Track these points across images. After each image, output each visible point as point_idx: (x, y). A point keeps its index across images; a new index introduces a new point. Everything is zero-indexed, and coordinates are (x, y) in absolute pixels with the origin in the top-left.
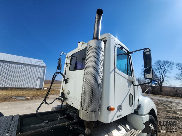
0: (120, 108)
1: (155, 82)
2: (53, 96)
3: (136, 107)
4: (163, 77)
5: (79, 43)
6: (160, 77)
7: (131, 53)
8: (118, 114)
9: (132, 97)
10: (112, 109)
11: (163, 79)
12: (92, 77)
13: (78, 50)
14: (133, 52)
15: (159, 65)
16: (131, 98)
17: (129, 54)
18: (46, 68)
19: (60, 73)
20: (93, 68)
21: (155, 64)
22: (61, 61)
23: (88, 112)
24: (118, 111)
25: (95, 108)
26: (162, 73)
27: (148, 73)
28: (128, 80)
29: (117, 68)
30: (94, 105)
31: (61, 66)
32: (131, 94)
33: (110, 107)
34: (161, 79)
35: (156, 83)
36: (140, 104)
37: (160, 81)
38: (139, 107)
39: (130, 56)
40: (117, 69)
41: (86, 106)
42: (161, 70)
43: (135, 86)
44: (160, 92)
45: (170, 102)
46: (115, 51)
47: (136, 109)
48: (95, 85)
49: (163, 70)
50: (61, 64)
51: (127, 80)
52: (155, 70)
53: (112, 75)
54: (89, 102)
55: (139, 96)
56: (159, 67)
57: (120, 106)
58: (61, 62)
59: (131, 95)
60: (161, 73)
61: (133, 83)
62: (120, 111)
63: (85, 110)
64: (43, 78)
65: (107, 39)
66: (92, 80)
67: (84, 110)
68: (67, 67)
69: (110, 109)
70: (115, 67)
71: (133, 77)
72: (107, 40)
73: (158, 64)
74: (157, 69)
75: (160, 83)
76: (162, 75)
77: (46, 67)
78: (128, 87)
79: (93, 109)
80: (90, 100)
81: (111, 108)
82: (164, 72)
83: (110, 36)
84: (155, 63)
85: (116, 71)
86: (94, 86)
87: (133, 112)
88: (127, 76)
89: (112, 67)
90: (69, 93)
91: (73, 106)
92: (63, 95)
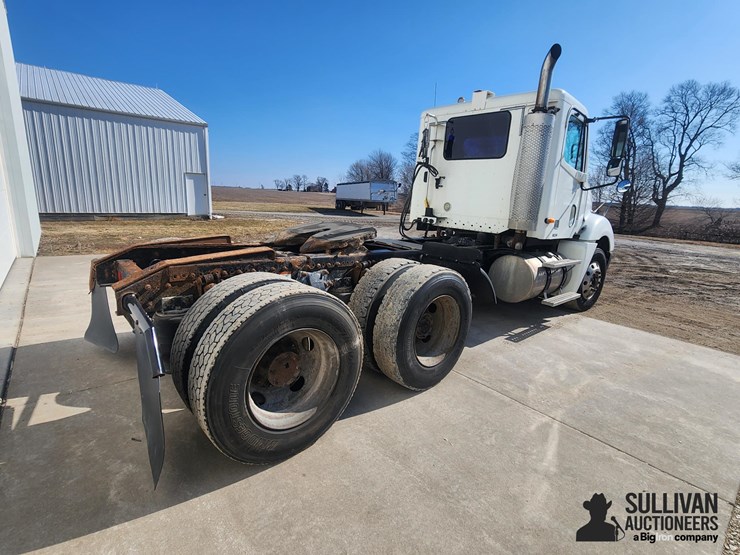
0: (557, 224)
3: (577, 231)
4: (682, 166)
5: (476, 92)
6: (671, 165)
7: (592, 121)
8: (554, 232)
9: (575, 210)
10: (551, 221)
11: (680, 173)
13: (475, 110)
15: (682, 109)
16: (572, 213)
17: (586, 123)
18: (206, 129)
21: (667, 104)
24: (554, 227)
26: (686, 144)
28: (575, 179)
29: (564, 157)
32: (574, 206)
33: (548, 218)
34: (671, 175)
36: (585, 226)
37: (665, 183)
38: (583, 229)
39: (586, 128)
40: (564, 160)
42: (684, 130)
43: (583, 192)
44: (651, 227)
45: (668, 252)
47: (577, 233)
49: (692, 134)
51: (572, 179)
52: (659, 132)
53: (556, 170)
55: (585, 213)
56: (681, 118)
57: (558, 220)
59: (574, 208)
60: (680, 145)
61: (582, 184)
62: (557, 228)
64: (205, 174)
65: (557, 106)
68: (433, 150)
69: (547, 221)
70: (562, 156)
71: (584, 172)
72: (559, 110)
73: (677, 101)
74: (665, 129)
75: (661, 190)
76: (682, 157)
77: (204, 126)
78: (573, 192)
81: (550, 219)
82: (692, 141)
83: (563, 95)
84: (669, 100)
85: (562, 164)
87: (572, 237)
88: (574, 172)
89: (558, 157)
90: (447, 207)
91: (467, 227)
92: (429, 212)
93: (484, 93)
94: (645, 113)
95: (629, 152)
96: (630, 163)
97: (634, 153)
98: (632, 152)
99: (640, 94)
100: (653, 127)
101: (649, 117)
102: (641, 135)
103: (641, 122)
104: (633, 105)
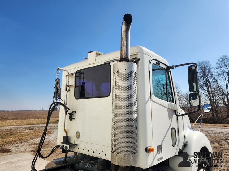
0: (160, 148)
1: (208, 107)
2: (17, 146)
5: (89, 53)
8: (159, 156)
9: (175, 133)
12: (126, 112)
13: (90, 64)
14: (175, 67)
16: (173, 133)
17: (168, 69)
19: (59, 103)
20: (126, 100)
21: (218, 65)
22: (59, 83)
23: (125, 155)
24: (158, 153)
25: (132, 150)
27: (195, 98)
28: (169, 109)
29: (153, 94)
30: (132, 146)
31: (60, 91)
32: (173, 128)
33: (148, 148)
35: (210, 107)
36: (187, 142)
37: (227, 97)
38: (185, 145)
39: (169, 73)
40: (153, 96)
41: (122, 148)
43: (178, 117)
46: (150, 72)
47: (181, 149)
48: (131, 122)
50: (60, 89)
51: (167, 109)
53: (148, 105)
54: (125, 143)
55: (184, 130)
57: (159, 145)
58: (59, 85)
59: (174, 130)
61: (175, 112)
62: (161, 152)
63: (121, 153)
66: (126, 116)
67: (119, 153)
68: (69, 92)
70: (151, 93)
71: (176, 103)
75: (226, 100)
78: (169, 119)
79: (131, 151)
80: (125, 141)
81: (150, 149)
84: (218, 63)
85: (152, 99)
86: (129, 124)
87: (177, 154)
89: (148, 95)
90: (78, 135)
91: (91, 154)
92: (67, 139)
93: (94, 53)
94: (210, 69)
95: (208, 84)
96: (210, 89)
97: (210, 85)
98: (209, 85)
99: (206, 62)
100: (215, 74)
101: (212, 70)
102: (211, 77)
103: (209, 72)
104: (204, 66)
